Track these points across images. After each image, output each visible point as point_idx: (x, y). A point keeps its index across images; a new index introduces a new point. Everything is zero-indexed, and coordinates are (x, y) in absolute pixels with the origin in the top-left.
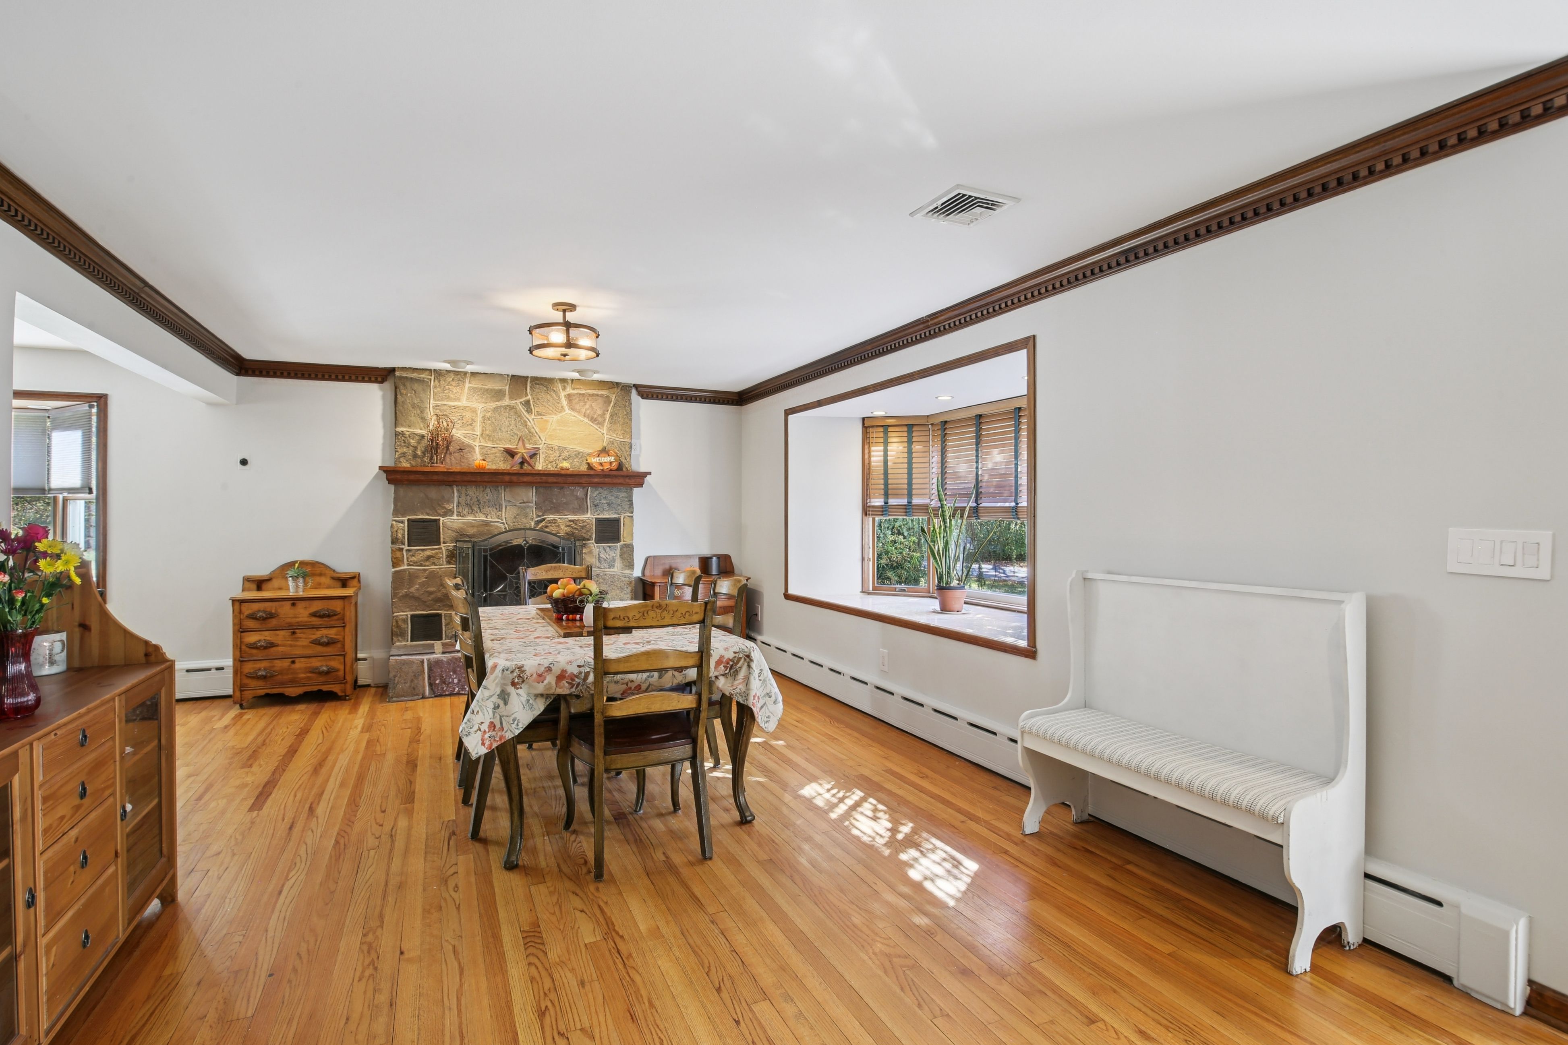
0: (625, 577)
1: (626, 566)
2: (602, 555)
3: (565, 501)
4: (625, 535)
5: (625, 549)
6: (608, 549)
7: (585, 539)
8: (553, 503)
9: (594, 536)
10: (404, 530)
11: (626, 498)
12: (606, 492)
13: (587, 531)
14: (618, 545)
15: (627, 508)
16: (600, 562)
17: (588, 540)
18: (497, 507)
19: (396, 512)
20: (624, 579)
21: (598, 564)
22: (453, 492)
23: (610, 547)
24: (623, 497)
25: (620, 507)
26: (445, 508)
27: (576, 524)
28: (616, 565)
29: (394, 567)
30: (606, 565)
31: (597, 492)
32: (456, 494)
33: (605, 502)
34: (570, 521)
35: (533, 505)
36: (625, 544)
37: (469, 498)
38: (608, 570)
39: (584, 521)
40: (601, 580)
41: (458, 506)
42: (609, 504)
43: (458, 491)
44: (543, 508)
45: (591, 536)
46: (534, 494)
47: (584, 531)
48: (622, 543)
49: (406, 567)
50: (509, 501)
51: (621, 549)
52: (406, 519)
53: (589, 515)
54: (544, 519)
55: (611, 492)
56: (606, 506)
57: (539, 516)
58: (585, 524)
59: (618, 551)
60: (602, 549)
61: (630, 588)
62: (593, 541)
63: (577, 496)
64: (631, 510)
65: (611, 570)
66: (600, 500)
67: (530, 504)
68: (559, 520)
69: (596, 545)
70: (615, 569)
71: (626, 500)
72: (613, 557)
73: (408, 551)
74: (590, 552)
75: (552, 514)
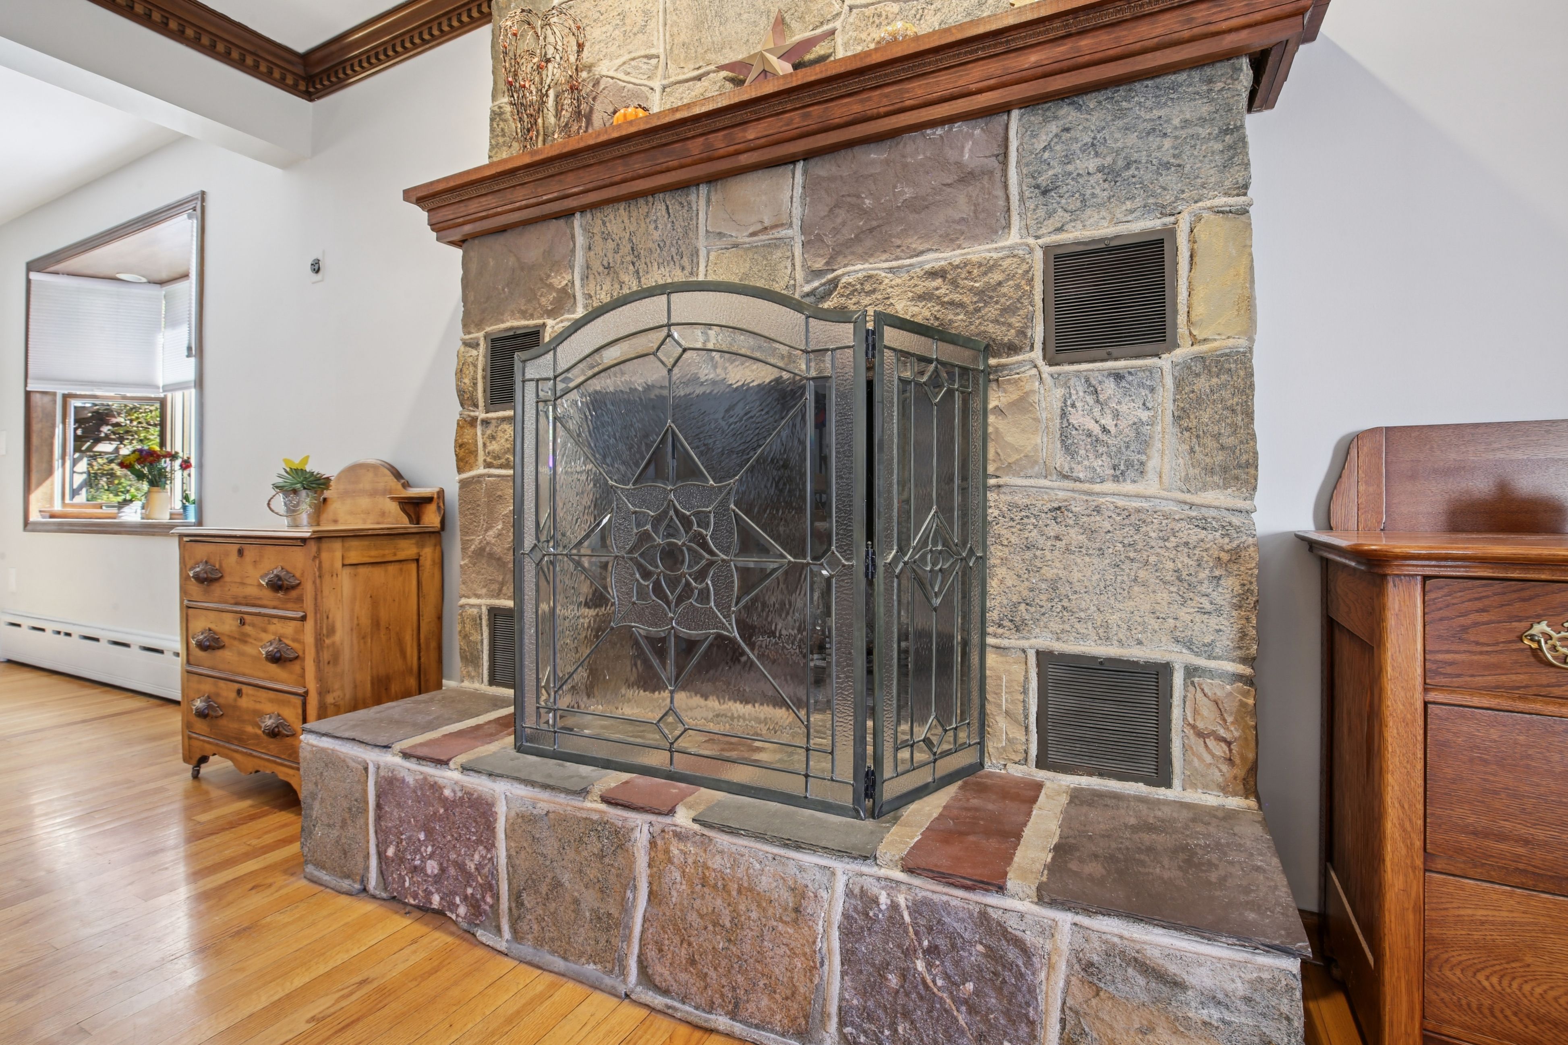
0: (1203, 524)
1: (1210, 471)
2: (1076, 418)
3: (909, 193)
4: (1199, 310)
5: (1202, 384)
6: (1109, 388)
7: (990, 349)
8: (864, 213)
9: (1038, 332)
10: (475, 366)
11: (1202, 121)
12: (1096, 119)
13: (1005, 310)
14: (1166, 362)
15: (1209, 172)
16: (1069, 449)
17: (1013, 349)
18: (686, 261)
19: (469, 321)
20: (1194, 535)
21: (1061, 460)
22: (573, 237)
23: (1118, 377)
24: (1186, 123)
25: (1169, 178)
26: (551, 286)
27: (954, 283)
28: (1153, 464)
29: (460, 470)
30: (1103, 466)
31: (1054, 128)
32: (580, 240)
33: (1092, 164)
34: (933, 274)
35: (795, 233)
36: (1201, 358)
37: (611, 245)
38: (1109, 486)
39: (989, 267)
40: (1075, 536)
41: (585, 278)
42: (1111, 174)
43: (585, 230)
44: (829, 240)
45: (1022, 333)
46: (798, 190)
47: (991, 311)
48: (1184, 351)
49: (481, 470)
50: (720, 235)
51: (1179, 384)
52: (481, 334)
53: (1014, 237)
54: (835, 282)
55: (1121, 113)
56: (1098, 187)
57: (818, 273)
58: (996, 277)
59: (1166, 396)
60: (1079, 390)
61: (1231, 583)
62: (1037, 354)
63: (959, 164)
64: (1235, 175)
65: (1127, 487)
66: (1068, 159)
67: (784, 233)
68: (887, 279)
69: (1046, 369)
70: (1150, 486)
71: (1203, 132)
72: (1137, 425)
73: (486, 423)
74: (1022, 404)
75: (864, 257)
